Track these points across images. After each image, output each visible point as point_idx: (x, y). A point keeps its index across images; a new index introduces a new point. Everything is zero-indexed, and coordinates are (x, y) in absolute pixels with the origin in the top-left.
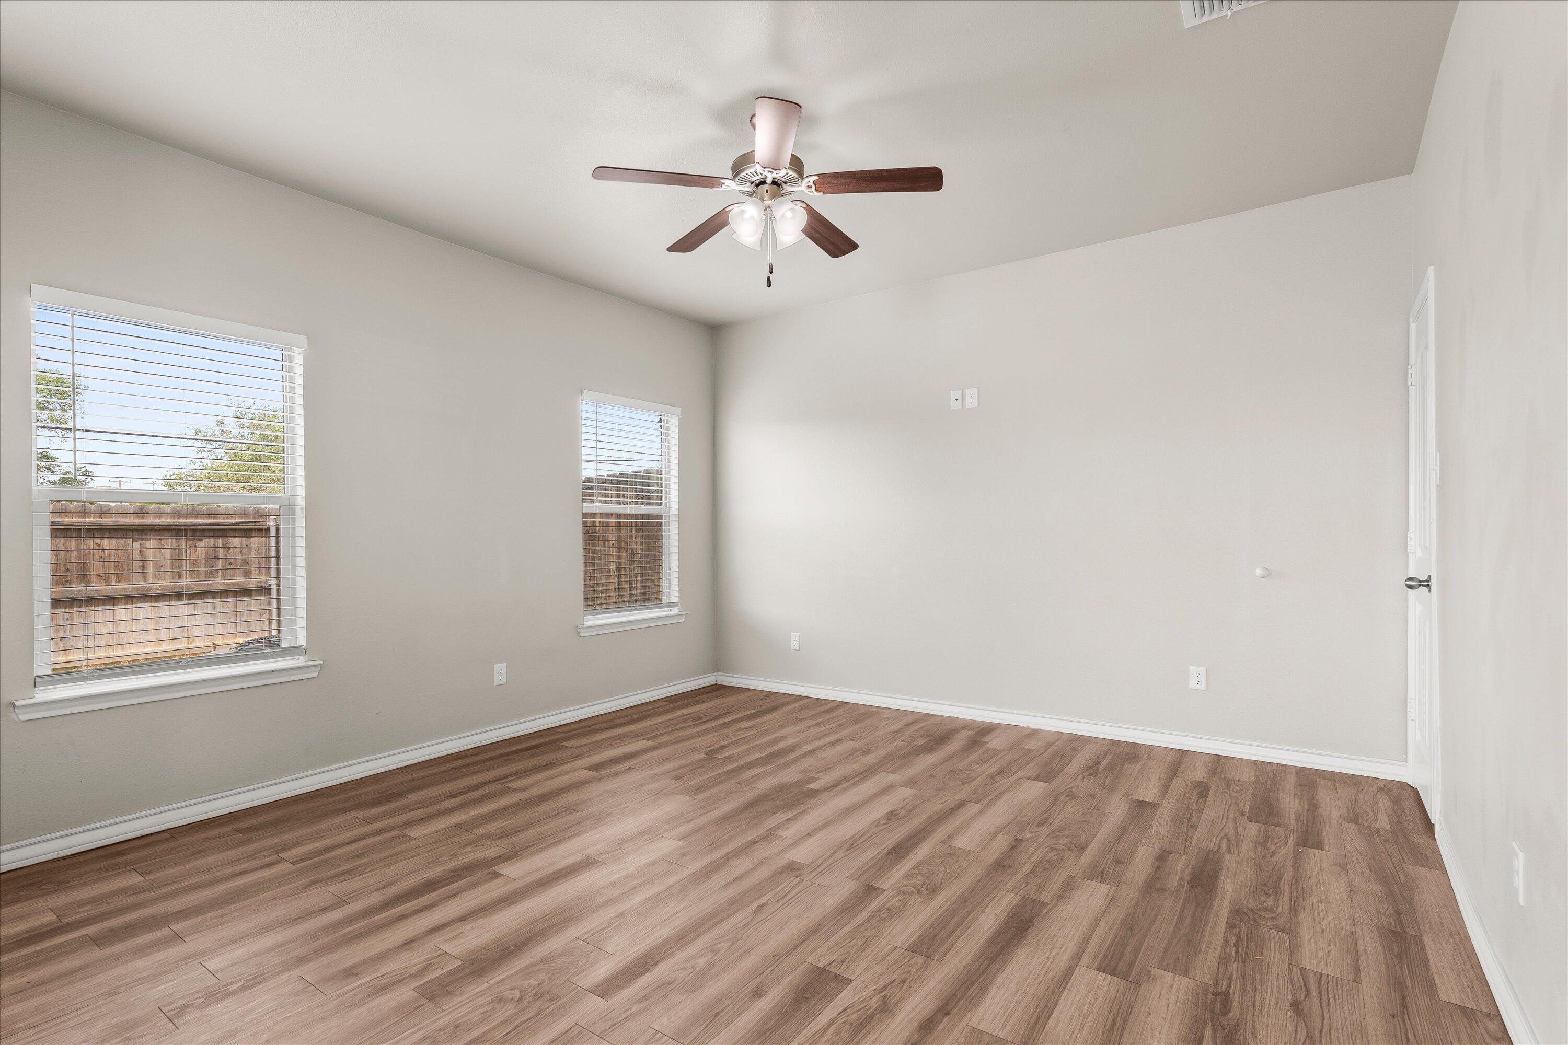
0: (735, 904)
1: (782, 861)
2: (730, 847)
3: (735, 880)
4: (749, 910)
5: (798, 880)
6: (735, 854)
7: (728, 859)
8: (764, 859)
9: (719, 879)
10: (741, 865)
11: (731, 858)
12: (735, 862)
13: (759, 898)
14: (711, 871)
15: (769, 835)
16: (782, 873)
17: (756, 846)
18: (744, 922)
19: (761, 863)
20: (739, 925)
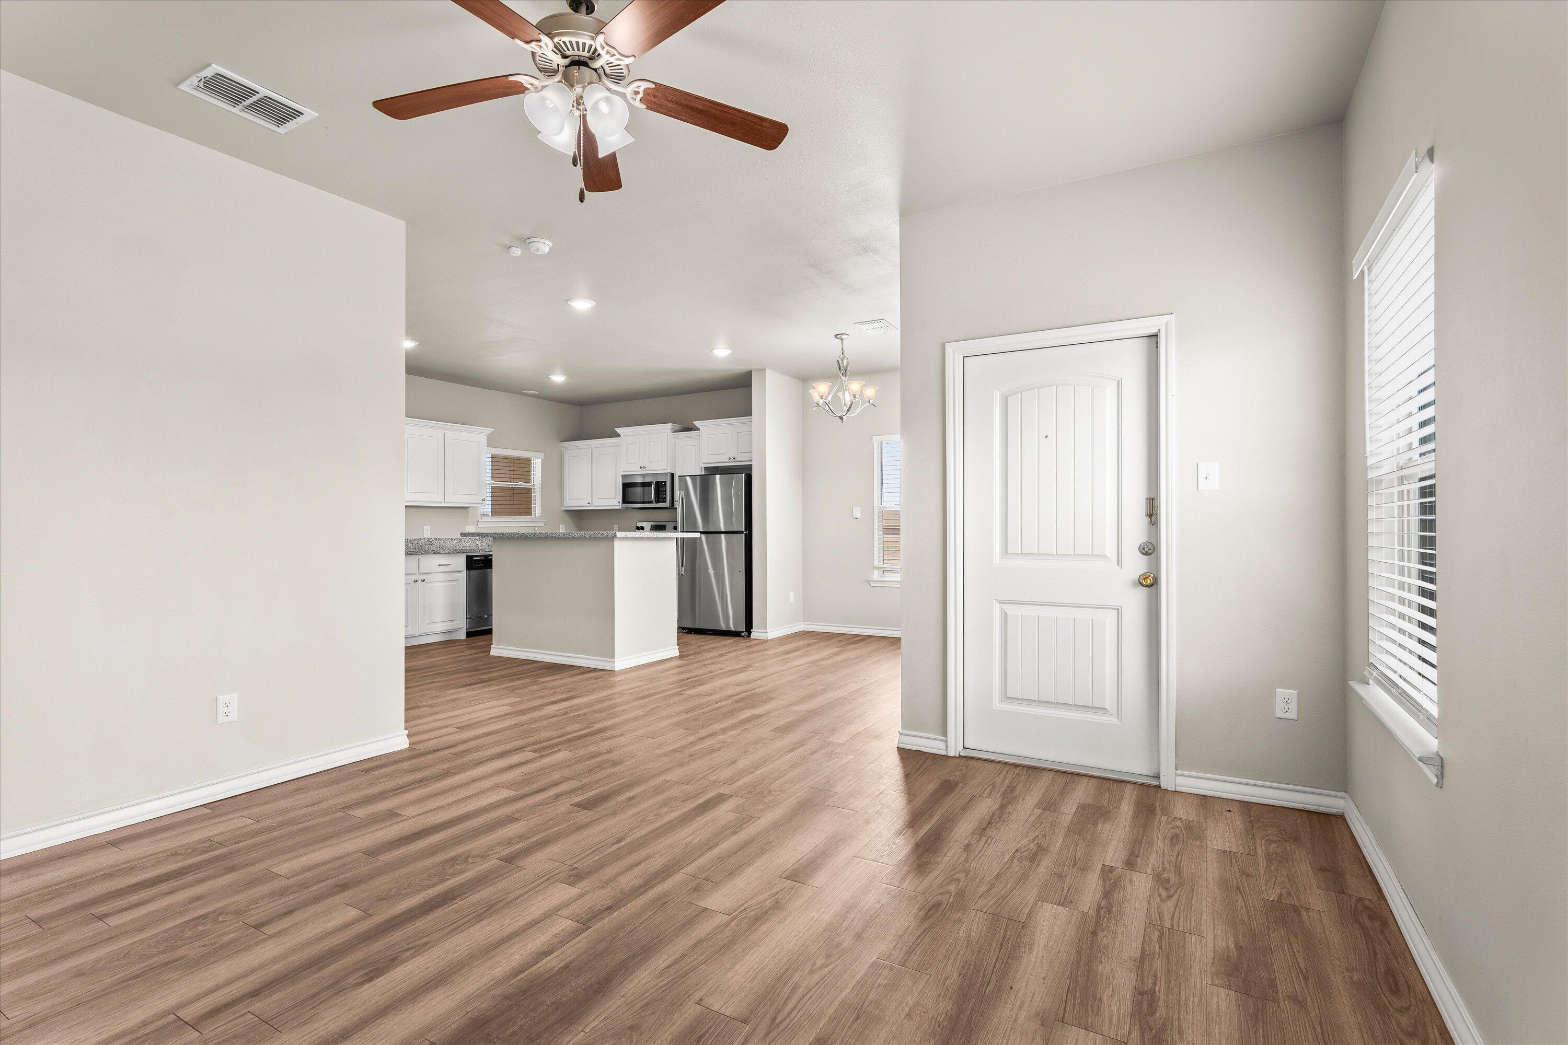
0: (642, 843)
1: (584, 884)
2: (641, 901)
3: (639, 863)
4: (628, 840)
5: (576, 866)
6: (636, 892)
7: (644, 885)
8: (603, 887)
9: (656, 864)
10: (629, 880)
11: (640, 888)
12: (637, 882)
13: (619, 848)
14: (663, 872)
15: (585, 923)
16: (590, 872)
17: (608, 903)
18: (634, 831)
19: (608, 882)
20: (639, 829)
